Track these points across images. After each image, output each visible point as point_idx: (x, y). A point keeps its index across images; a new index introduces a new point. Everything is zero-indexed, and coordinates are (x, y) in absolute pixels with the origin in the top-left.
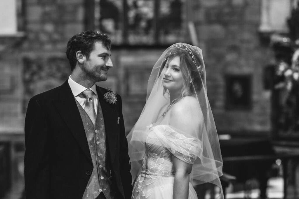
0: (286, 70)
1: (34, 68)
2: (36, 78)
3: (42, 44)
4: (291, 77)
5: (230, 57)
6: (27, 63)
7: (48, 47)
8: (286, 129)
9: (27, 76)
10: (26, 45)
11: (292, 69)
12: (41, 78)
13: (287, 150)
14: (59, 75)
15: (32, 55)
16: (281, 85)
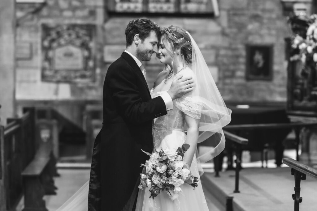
0: (301, 43)
1: (54, 35)
2: (55, 45)
3: (62, 11)
4: (306, 50)
5: (252, 27)
6: (46, 29)
7: (68, 14)
8: (301, 100)
9: (46, 43)
10: (45, 12)
11: (306, 43)
12: (60, 45)
13: (301, 119)
14: (78, 42)
15: (51, 22)
16: (296, 57)
